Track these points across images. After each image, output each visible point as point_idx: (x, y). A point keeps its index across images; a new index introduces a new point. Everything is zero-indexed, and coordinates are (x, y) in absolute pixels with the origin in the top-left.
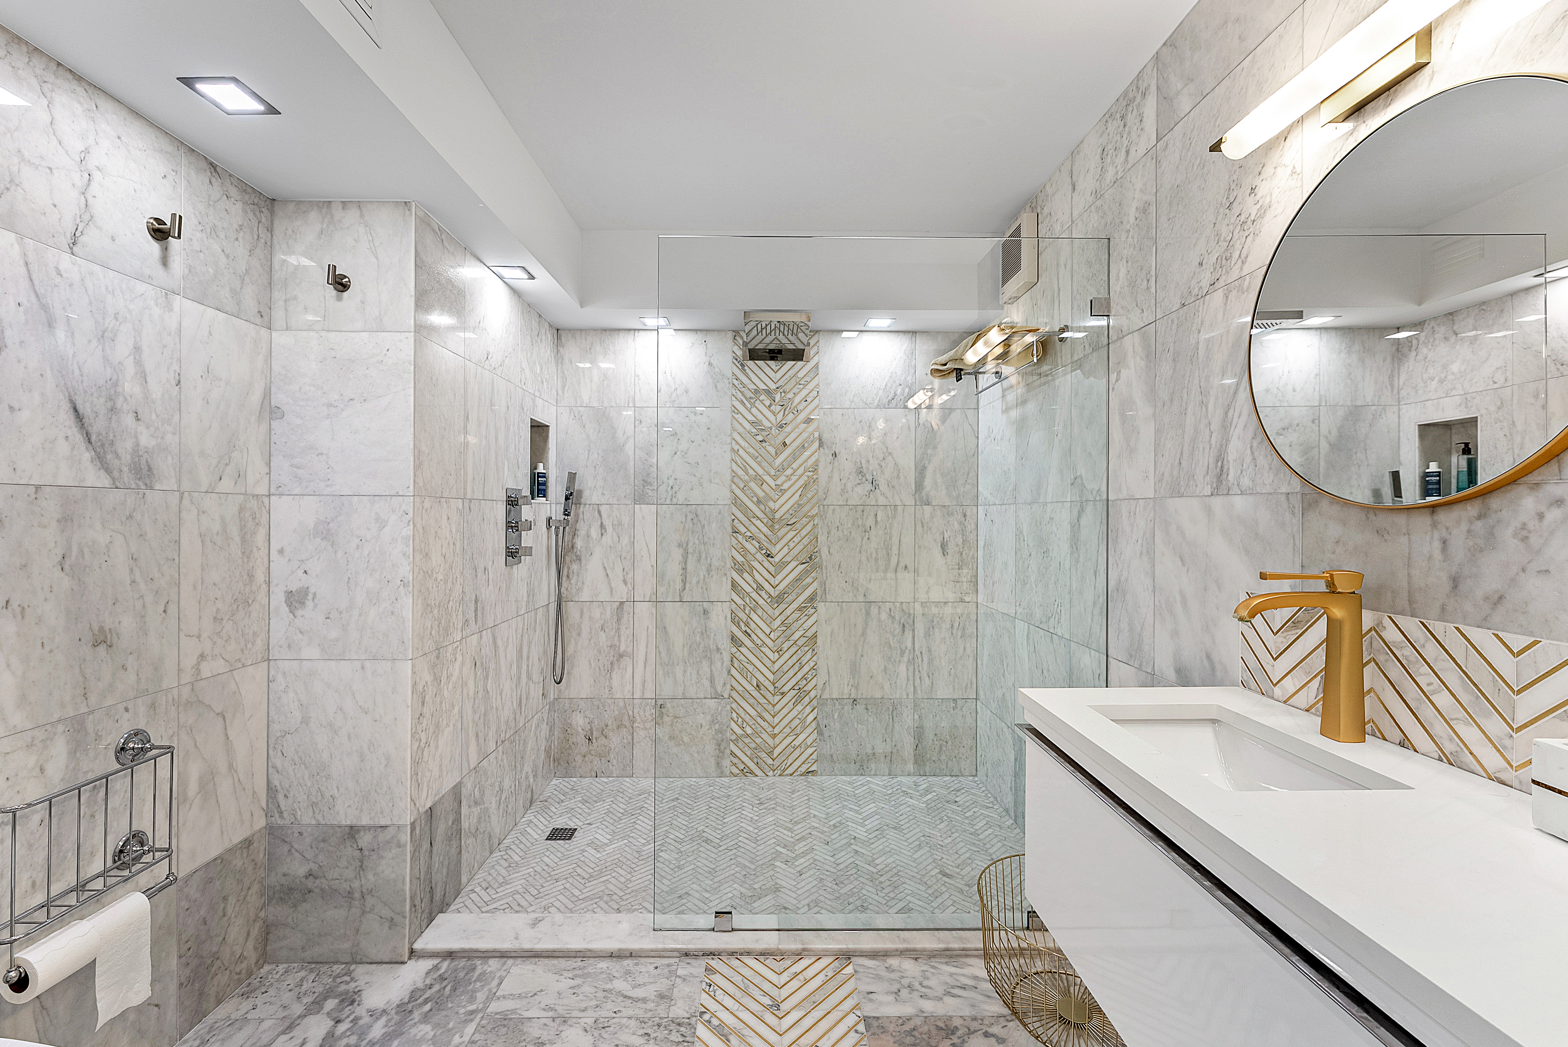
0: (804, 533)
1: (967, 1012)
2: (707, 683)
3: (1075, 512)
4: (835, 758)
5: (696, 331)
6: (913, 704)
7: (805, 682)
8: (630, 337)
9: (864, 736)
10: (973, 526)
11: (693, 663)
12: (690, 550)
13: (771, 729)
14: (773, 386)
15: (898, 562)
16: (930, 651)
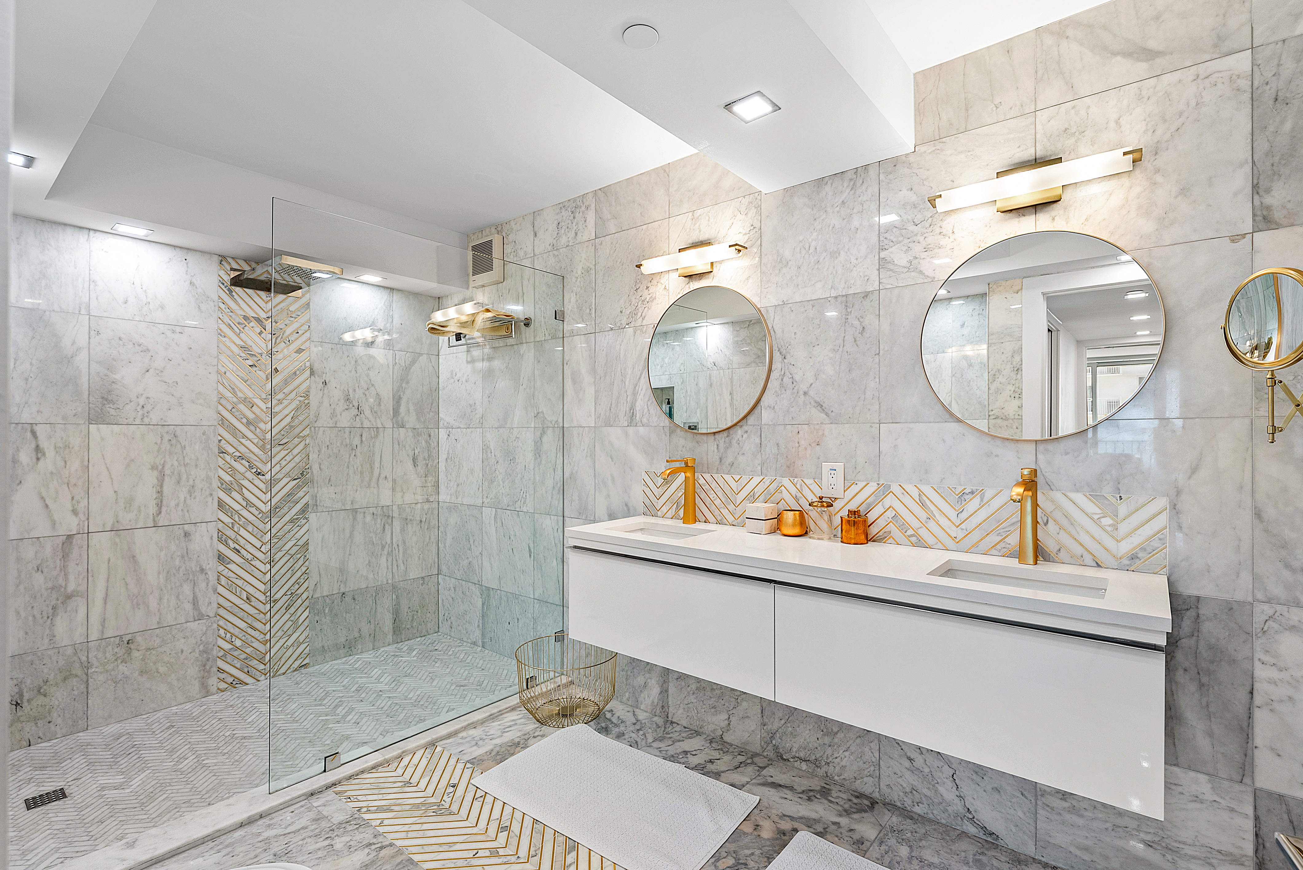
0: (295, 451)
1: (519, 734)
2: (188, 607)
3: (538, 434)
4: (326, 648)
5: (175, 247)
6: (391, 588)
7: (297, 586)
8: (82, 237)
9: (351, 622)
10: (436, 444)
11: (172, 589)
12: (167, 472)
13: (262, 636)
14: (263, 315)
15: (380, 474)
16: (404, 543)
